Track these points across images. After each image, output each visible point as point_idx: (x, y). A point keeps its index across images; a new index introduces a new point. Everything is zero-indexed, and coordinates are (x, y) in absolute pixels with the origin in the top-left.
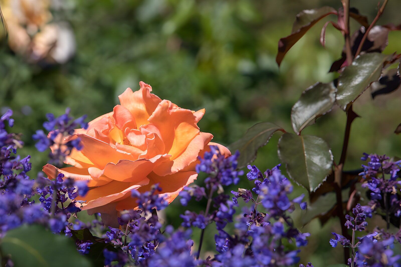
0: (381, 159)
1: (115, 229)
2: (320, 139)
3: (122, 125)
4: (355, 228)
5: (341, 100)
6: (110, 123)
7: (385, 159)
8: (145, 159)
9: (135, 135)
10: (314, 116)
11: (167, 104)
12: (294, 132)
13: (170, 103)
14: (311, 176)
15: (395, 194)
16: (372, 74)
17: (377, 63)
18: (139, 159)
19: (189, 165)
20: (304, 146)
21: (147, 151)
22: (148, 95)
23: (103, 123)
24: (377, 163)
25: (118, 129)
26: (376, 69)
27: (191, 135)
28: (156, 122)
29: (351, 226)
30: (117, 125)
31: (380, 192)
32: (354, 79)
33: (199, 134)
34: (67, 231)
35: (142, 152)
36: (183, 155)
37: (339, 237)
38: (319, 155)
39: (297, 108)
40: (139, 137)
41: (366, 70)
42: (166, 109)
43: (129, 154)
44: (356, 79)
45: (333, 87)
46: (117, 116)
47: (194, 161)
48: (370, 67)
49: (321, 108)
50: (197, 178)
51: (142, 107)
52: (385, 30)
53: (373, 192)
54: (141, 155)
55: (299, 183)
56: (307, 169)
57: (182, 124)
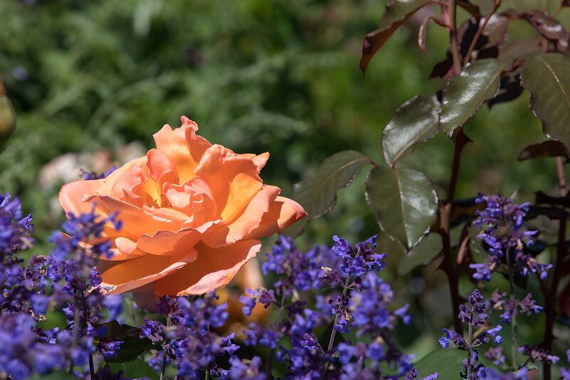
0: (501, 203)
1: (153, 322)
2: (421, 173)
3: (159, 176)
4: (471, 322)
5: (446, 124)
6: (143, 173)
7: (507, 203)
8: (192, 229)
9: (176, 192)
10: (413, 142)
11: (219, 150)
12: (387, 164)
13: (223, 148)
14: (410, 226)
15: (520, 249)
16: (487, 87)
17: (493, 73)
18: (182, 229)
19: (249, 232)
20: (400, 184)
21: (192, 217)
22: (193, 135)
23: (133, 175)
24: (497, 210)
25: (152, 181)
26: (492, 81)
27: (251, 191)
28: (204, 175)
29: (466, 319)
30: (152, 176)
31: (501, 247)
32: (463, 94)
33: (262, 189)
34: (89, 329)
35: (186, 217)
36: (240, 219)
37: (451, 335)
38: (419, 196)
39: (389, 131)
40: (181, 195)
41: (479, 82)
42: (217, 157)
43: (170, 221)
44: (465, 94)
45: (437, 103)
46: (152, 163)
47: (256, 227)
48: (485, 78)
49: (420, 131)
50: (261, 249)
51: (185, 151)
52: (504, 19)
53: (492, 247)
54: (186, 222)
55: (394, 237)
56: (404, 216)
57: (239, 176)
